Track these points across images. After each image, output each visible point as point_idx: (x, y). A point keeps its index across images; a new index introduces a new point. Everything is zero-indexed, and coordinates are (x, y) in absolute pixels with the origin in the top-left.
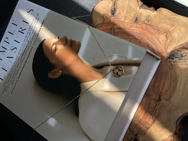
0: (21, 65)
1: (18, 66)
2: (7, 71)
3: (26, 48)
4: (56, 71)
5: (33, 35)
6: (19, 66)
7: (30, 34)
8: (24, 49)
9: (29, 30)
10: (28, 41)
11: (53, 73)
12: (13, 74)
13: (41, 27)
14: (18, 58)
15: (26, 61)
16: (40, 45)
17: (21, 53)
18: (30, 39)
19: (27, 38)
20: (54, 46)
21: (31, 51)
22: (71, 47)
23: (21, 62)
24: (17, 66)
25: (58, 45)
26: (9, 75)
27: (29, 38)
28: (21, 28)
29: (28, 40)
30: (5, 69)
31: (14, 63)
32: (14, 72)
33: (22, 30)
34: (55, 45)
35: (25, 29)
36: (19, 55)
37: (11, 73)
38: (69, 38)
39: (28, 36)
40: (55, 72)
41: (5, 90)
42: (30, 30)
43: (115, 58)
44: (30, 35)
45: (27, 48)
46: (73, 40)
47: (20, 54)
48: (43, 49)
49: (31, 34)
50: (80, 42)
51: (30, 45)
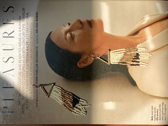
1: (27, 76)
3: (27, 51)
5: (30, 34)
8: (26, 53)
9: (20, 31)
10: (26, 43)
11: (82, 62)
12: (26, 86)
13: (37, 22)
14: (22, 67)
15: (37, 65)
17: (23, 59)
18: (28, 39)
19: (22, 40)
20: (68, 35)
21: (37, 52)
22: (91, 27)
24: (25, 76)
25: (72, 32)
26: (20, 90)
27: (25, 39)
28: (6, 33)
30: (8, 87)
31: (20, 74)
33: (9, 35)
34: (69, 33)
35: (13, 31)
36: (22, 63)
37: (21, 86)
38: (83, 20)
39: (22, 37)
40: (84, 59)
41: (25, 108)
42: (22, 29)
43: (147, 19)
44: (25, 35)
45: (29, 51)
46: (89, 19)
47: (22, 61)
48: (54, 43)
49: (26, 33)
51: (31, 46)
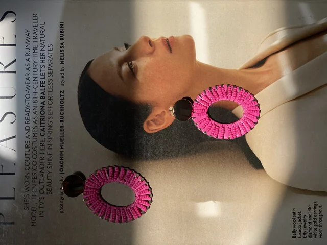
0: (50, 143)
1: (42, 150)
2: (14, 174)
3: (43, 100)
4: (159, 112)
5: (47, 66)
6: (46, 147)
7: (35, 67)
8: (39, 104)
9: (28, 60)
10: (39, 84)
11: (153, 121)
12: (39, 170)
13: (62, 42)
14: (31, 132)
15: (62, 127)
16: (81, 79)
18: (43, 77)
19: (31, 79)
21: (62, 101)
22: (171, 52)
23: (46, 136)
24: (38, 150)
26: (27, 179)
27: (39, 76)
29: (39, 80)
30: (4, 172)
31: (27, 147)
32: (38, 166)
33: (5, 67)
34: (126, 63)
35: (15, 61)
36: (32, 124)
37: (31, 171)
38: (155, 37)
39: (31, 72)
41: (38, 215)
42: (31, 57)
44: (39, 68)
45: (46, 100)
47: (32, 120)
49: (39, 64)
50: (188, 35)
51: (51, 90)
